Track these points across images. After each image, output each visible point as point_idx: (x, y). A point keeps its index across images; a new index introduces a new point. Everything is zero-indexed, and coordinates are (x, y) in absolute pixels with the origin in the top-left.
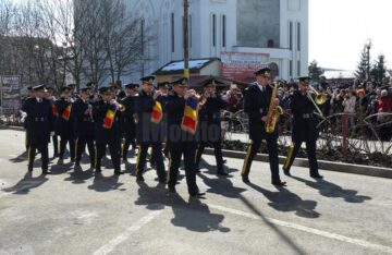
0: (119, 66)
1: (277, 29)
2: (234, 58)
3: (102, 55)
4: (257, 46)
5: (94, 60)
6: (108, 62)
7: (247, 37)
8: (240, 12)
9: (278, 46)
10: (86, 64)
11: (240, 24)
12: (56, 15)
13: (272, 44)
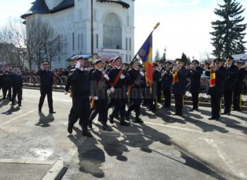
0: (51, 57)
1: (120, 41)
2: (103, 54)
3: (43, 51)
4: (112, 48)
5: (39, 54)
6: (45, 55)
7: (108, 44)
8: (105, 33)
9: (121, 49)
10: (35, 56)
11: (104, 38)
12: (20, 33)
13: (118, 47)
